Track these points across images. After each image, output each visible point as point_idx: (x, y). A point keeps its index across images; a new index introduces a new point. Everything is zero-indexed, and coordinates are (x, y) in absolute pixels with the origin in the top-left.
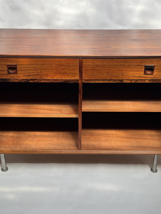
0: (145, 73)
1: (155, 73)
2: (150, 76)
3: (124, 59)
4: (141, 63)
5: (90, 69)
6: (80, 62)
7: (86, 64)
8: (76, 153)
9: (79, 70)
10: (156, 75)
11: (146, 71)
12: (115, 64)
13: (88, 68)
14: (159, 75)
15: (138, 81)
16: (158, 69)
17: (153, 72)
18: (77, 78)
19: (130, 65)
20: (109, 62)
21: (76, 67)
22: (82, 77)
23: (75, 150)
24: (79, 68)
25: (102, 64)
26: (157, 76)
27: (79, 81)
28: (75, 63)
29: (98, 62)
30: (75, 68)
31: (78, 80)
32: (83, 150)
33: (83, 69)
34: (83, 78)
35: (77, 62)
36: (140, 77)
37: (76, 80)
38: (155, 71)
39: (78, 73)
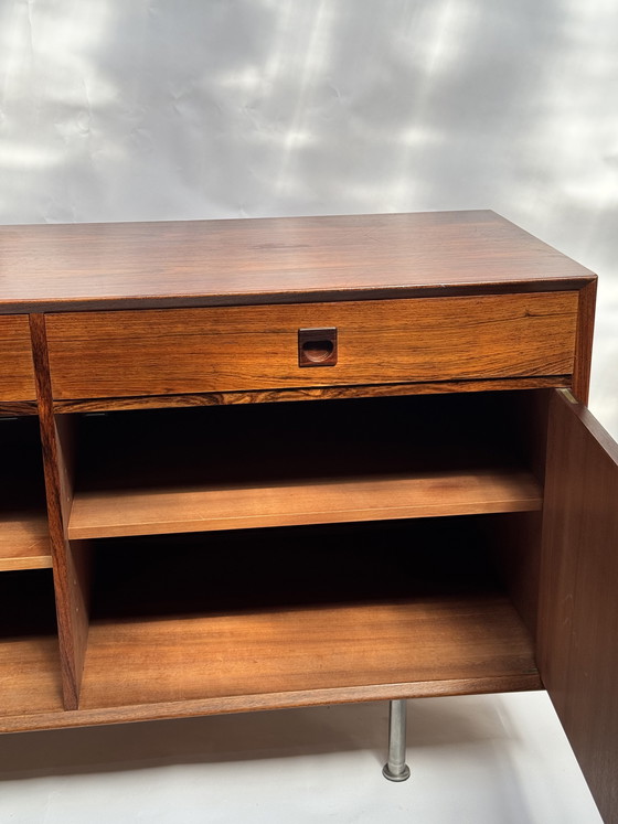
0: (304, 363)
1: (341, 360)
2: (323, 372)
3: (213, 310)
4: (282, 320)
5: (77, 353)
6: (33, 327)
7: (61, 334)
8: (57, 723)
9: (35, 361)
10: (348, 366)
11: (306, 353)
12: (180, 328)
13: (72, 350)
14: (358, 366)
15: (282, 394)
16: (350, 342)
17: (335, 356)
18: (30, 393)
19: (240, 331)
20: (155, 324)
21: (17, 350)
22: (49, 391)
23: (52, 709)
24: (35, 355)
25: (126, 332)
26: (352, 372)
27: (36, 406)
28: (14, 332)
29: (112, 326)
30: (14, 353)
31: (33, 405)
32: (84, 707)
33: (51, 355)
34: (54, 396)
35: (22, 327)
36: (287, 378)
37: (27, 402)
38: (340, 349)
39: (32, 372)
